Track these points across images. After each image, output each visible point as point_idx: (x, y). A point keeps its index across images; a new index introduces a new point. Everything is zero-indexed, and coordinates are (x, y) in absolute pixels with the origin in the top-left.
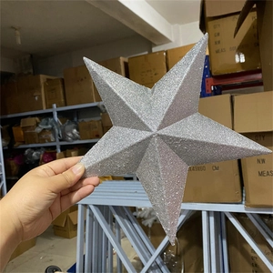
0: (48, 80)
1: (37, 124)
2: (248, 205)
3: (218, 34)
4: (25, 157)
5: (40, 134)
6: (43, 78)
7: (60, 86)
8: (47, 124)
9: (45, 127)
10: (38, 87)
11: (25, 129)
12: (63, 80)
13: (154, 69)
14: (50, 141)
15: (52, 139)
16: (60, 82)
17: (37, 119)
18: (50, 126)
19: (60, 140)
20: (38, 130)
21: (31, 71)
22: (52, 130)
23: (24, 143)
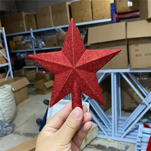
0: (27, 15)
1: (23, 40)
4: (17, 57)
5: (24, 45)
6: (24, 14)
7: (34, 18)
8: (28, 39)
9: (27, 41)
10: (22, 19)
11: (15, 42)
12: (35, 15)
13: (85, 9)
14: (30, 48)
16: (33, 16)
17: (22, 37)
18: (30, 40)
19: (36, 48)
20: (24, 42)
21: (16, 10)
22: (31, 42)
23: (16, 49)
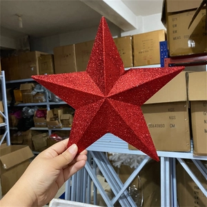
0: (41, 55)
1: (33, 89)
2: (196, 154)
3: (176, 25)
4: (23, 113)
5: (34, 96)
6: (38, 54)
7: (51, 60)
8: (40, 89)
9: (39, 91)
10: (34, 61)
11: (23, 91)
12: (53, 56)
13: (123, 50)
14: (42, 102)
15: (44, 100)
16: (50, 57)
17: (33, 84)
18: (42, 90)
19: (50, 101)
20: (34, 93)
21: (29, 48)
22: (44, 93)
23: (22, 102)
